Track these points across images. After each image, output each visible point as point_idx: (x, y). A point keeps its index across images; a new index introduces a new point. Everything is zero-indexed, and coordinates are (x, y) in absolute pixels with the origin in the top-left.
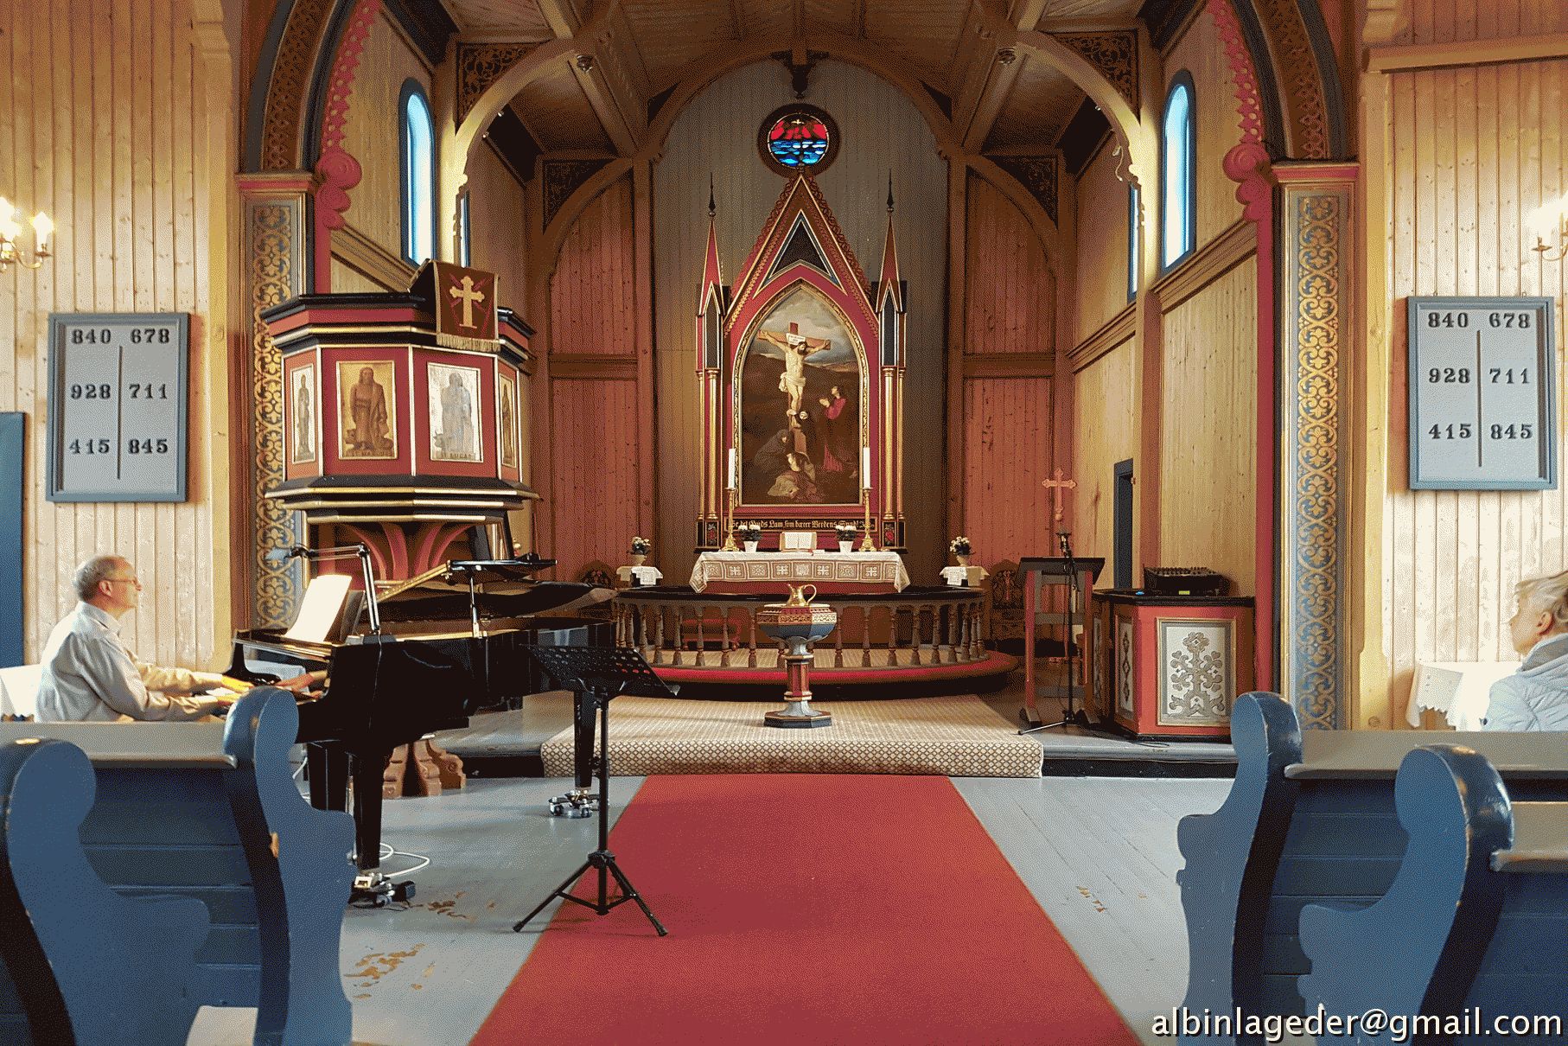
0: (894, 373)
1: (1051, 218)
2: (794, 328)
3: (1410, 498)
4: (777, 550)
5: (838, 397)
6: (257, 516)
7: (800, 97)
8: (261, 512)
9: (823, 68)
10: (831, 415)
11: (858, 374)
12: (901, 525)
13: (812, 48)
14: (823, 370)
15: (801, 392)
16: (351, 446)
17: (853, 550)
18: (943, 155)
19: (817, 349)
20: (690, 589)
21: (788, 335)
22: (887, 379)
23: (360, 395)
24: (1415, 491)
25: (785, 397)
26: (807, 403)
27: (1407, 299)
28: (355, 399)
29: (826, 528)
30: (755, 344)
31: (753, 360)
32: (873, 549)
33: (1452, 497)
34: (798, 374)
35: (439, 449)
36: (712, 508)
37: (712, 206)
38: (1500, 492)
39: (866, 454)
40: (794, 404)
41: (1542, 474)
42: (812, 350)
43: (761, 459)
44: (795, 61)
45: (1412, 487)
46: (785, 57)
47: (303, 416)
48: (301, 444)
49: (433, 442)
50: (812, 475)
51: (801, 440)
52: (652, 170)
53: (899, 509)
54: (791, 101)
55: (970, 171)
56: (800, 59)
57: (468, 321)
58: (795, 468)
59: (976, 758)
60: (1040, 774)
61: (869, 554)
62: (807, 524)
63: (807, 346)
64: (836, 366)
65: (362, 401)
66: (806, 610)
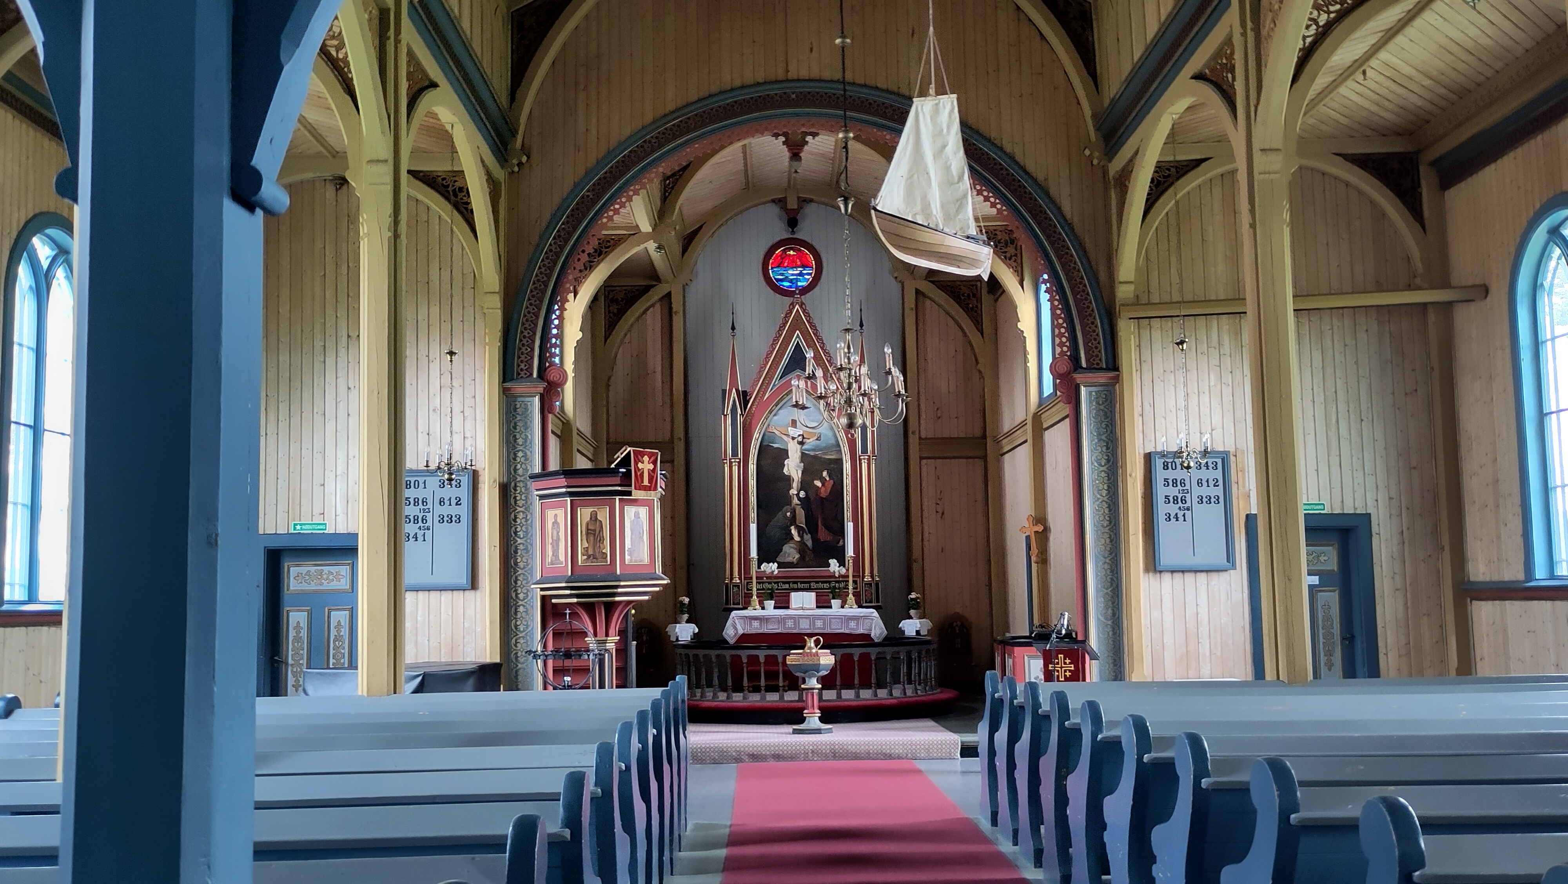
0: (869, 460)
1: (979, 331)
2: (794, 423)
3: (1158, 575)
4: (788, 607)
5: (828, 479)
6: (512, 598)
7: (793, 232)
8: (514, 595)
9: (810, 210)
10: (824, 493)
11: (841, 460)
12: (877, 585)
13: (801, 196)
14: (815, 457)
15: (800, 475)
16: (585, 557)
17: (842, 607)
18: (899, 279)
19: (811, 440)
20: (726, 642)
21: (789, 428)
22: (863, 464)
23: (590, 527)
24: (1161, 572)
25: (788, 479)
26: (805, 484)
27: (1150, 453)
28: (588, 529)
29: (821, 589)
30: (766, 437)
31: (763, 450)
32: (855, 606)
33: (1181, 574)
34: (798, 460)
35: (629, 557)
36: (736, 573)
37: (733, 328)
38: (1207, 571)
39: (849, 527)
40: (795, 485)
41: (1228, 561)
42: (808, 441)
43: (773, 531)
44: (789, 207)
45: (1157, 569)
46: (781, 202)
47: (555, 538)
48: (553, 555)
49: (626, 553)
50: (810, 543)
51: (801, 514)
52: (684, 290)
53: (876, 572)
54: (786, 235)
55: (918, 292)
56: (792, 204)
57: (646, 482)
58: (797, 538)
59: (922, 747)
60: (959, 756)
61: (852, 610)
62: (806, 586)
63: (804, 438)
64: (825, 454)
65: (590, 530)
66: (817, 654)
